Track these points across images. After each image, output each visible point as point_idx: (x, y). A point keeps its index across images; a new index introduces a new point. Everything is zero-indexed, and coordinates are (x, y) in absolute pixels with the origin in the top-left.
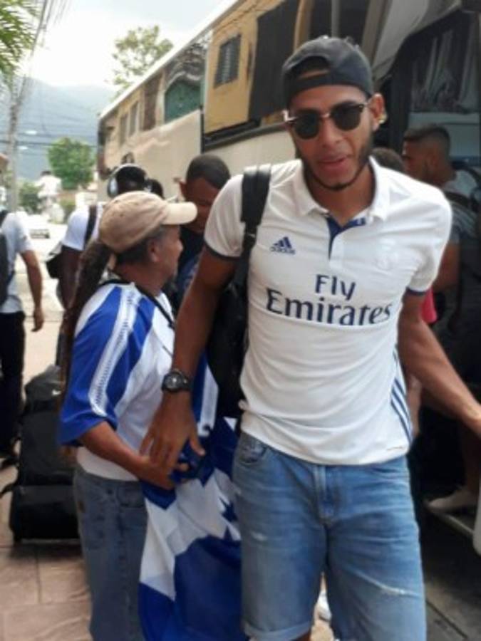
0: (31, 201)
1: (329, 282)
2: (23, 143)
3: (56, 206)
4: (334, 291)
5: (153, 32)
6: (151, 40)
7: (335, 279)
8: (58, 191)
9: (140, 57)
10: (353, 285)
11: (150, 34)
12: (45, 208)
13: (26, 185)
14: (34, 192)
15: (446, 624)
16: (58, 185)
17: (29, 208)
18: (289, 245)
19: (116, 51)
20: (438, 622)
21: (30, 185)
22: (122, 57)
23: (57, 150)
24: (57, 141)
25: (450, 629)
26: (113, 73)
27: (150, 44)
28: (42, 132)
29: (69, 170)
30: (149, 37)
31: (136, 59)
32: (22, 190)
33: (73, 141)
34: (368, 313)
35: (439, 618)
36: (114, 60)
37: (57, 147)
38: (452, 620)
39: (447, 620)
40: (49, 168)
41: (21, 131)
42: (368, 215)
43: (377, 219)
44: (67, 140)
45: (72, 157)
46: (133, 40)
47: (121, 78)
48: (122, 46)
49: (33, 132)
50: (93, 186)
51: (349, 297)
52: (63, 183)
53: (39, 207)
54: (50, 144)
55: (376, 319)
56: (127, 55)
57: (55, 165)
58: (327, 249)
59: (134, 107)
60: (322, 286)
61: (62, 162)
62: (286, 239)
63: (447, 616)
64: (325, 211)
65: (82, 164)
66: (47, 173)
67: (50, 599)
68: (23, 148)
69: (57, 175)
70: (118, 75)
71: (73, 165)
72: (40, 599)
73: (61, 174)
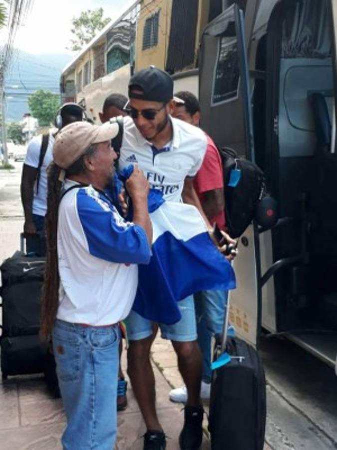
0: (17, 135)
1: (153, 176)
2: (9, 94)
4: (155, 180)
5: (99, 13)
6: (98, 18)
7: (156, 175)
8: (36, 127)
9: (90, 31)
10: (164, 177)
11: (96, 14)
12: (27, 140)
13: (13, 124)
14: (19, 129)
15: (317, 431)
16: (35, 123)
17: (16, 140)
18: (135, 159)
19: (73, 27)
20: (311, 429)
21: (16, 124)
22: (77, 31)
23: (35, 98)
24: (35, 92)
25: (320, 434)
26: (71, 43)
27: (97, 21)
28: (21, 86)
29: (43, 113)
30: (96, 16)
31: (87, 32)
32: (11, 128)
33: (45, 92)
34: (169, 188)
35: (312, 426)
36: (71, 33)
37: (34, 96)
38: (321, 428)
39: (318, 427)
40: (30, 112)
41: (7, 85)
42: (171, 146)
43: (175, 148)
44: (42, 91)
45: (45, 103)
46: (85, 18)
47: (78, 46)
48: (76, 24)
49: (16, 86)
51: (162, 182)
52: (39, 122)
53: (24, 139)
54: (29, 94)
55: (173, 191)
56: (80, 30)
57: (33, 109)
58: (152, 161)
59: (86, 66)
60: (150, 178)
61: (39, 107)
62: (134, 156)
63: (317, 424)
64: (151, 144)
65: (53, 108)
66: (29, 115)
67: (27, 423)
68: (10, 98)
69: (35, 117)
70: (75, 44)
71: (46, 109)
72: (20, 423)
73: (38, 115)
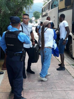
3: (34, 22)
41: (30, 10)
44: (36, 11)
45: (37, 14)
50: (40, 19)
53: (32, 22)
54: (34, 12)
66: (33, 17)
69: (34, 17)
73: (35, 17)
